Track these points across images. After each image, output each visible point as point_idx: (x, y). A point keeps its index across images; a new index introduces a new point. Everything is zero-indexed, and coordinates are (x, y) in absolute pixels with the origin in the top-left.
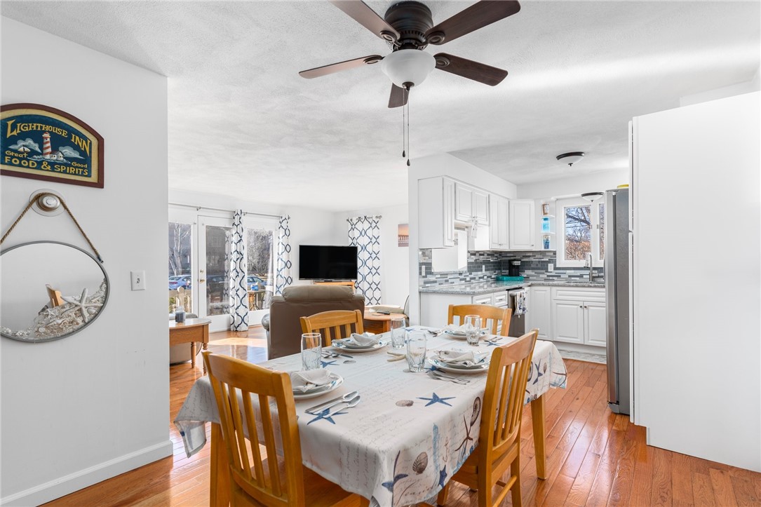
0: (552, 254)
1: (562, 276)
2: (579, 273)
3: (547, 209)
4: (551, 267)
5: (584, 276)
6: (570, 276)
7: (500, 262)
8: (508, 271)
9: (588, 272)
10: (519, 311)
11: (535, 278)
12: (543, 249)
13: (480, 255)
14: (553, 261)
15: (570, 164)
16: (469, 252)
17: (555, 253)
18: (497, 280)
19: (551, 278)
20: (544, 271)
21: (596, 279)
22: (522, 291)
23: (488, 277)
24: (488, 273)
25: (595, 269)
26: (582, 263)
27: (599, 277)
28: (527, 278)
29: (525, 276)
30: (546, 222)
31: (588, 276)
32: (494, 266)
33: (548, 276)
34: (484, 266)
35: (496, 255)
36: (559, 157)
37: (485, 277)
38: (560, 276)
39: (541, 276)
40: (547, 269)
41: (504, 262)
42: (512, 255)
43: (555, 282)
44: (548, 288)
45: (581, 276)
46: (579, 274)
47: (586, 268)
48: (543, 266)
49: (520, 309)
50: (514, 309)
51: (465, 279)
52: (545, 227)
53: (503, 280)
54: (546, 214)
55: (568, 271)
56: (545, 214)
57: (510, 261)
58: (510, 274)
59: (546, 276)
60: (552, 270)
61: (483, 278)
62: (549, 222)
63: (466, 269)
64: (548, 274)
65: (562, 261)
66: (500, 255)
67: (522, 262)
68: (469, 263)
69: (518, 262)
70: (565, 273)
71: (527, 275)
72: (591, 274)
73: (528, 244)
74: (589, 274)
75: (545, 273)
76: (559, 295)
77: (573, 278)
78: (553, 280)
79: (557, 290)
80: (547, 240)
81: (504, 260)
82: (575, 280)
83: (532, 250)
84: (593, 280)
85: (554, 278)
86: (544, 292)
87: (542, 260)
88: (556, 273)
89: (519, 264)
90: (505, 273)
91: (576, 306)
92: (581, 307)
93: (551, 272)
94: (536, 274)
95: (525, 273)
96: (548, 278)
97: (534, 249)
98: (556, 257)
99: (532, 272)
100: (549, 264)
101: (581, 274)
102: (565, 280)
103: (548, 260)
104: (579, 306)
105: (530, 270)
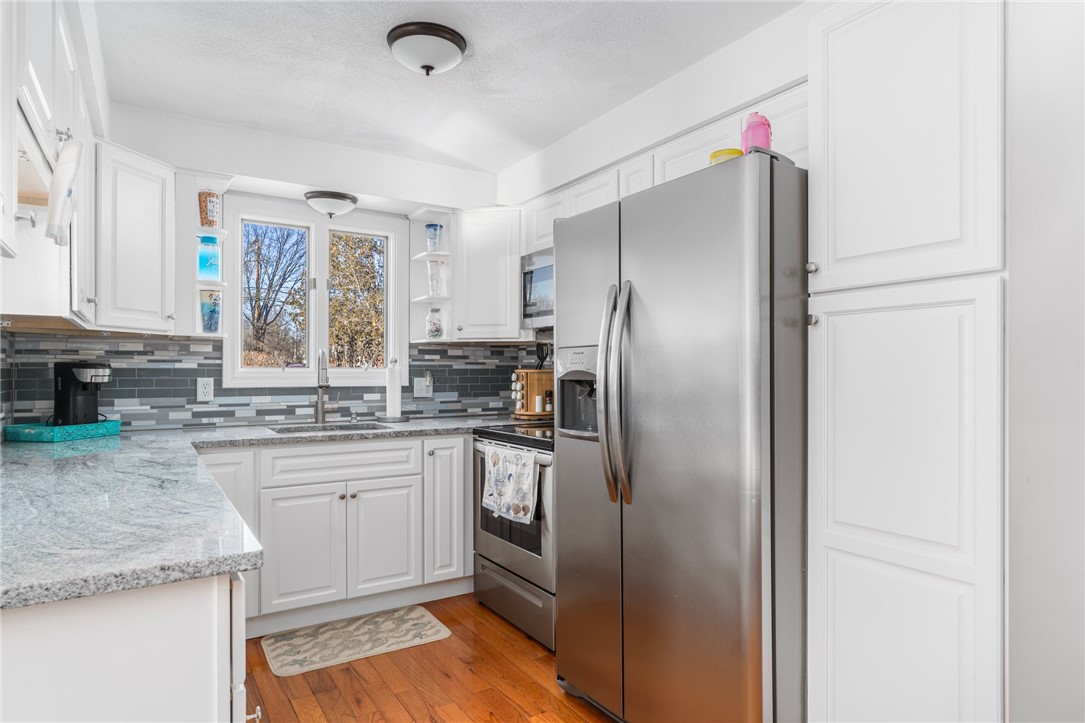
0: (209, 349)
1: (240, 412)
2: (283, 402)
3: (215, 207)
4: (205, 387)
5: (298, 411)
6: (260, 413)
7: (11, 373)
8: (50, 404)
9: (305, 399)
11: (151, 423)
12: (198, 331)
14: (217, 373)
15: (428, 69)
17: (218, 345)
18: (8, 440)
19: (205, 420)
20: (181, 401)
21: (330, 418)
27: (334, 411)
28: (124, 427)
30: (208, 249)
31: (311, 411)
33: (196, 415)
36: (397, 33)
39: (173, 415)
40: (195, 393)
41: (26, 370)
43: (218, 435)
44: (246, 455)
45: (290, 411)
46: (283, 406)
48: (179, 385)
52: (204, 262)
54: (211, 223)
55: (256, 400)
56: (206, 220)
57: (64, 370)
58: (63, 416)
60: (210, 397)
62: (217, 249)
64: (197, 408)
65: (237, 372)
67: (116, 372)
69: (101, 371)
70: (248, 405)
71: (123, 416)
72: (320, 405)
73: (157, 313)
74: (315, 406)
75: (187, 406)
76: (281, 471)
77: (268, 418)
78: (212, 426)
79: (274, 458)
80: (215, 305)
81: (23, 364)
82: (276, 423)
83: (166, 331)
84: (324, 421)
85: (216, 420)
86: (232, 469)
87: (178, 366)
88: (220, 406)
89: (106, 380)
90: (31, 411)
91: (327, 499)
92: (343, 497)
93: (207, 403)
94: (155, 411)
95: (115, 408)
96: (196, 421)
97: (171, 329)
98: (221, 358)
99: (142, 404)
100: (199, 379)
101: (288, 406)
102: (246, 423)
103: (195, 366)
104: (337, 496)
105: (134, 397)
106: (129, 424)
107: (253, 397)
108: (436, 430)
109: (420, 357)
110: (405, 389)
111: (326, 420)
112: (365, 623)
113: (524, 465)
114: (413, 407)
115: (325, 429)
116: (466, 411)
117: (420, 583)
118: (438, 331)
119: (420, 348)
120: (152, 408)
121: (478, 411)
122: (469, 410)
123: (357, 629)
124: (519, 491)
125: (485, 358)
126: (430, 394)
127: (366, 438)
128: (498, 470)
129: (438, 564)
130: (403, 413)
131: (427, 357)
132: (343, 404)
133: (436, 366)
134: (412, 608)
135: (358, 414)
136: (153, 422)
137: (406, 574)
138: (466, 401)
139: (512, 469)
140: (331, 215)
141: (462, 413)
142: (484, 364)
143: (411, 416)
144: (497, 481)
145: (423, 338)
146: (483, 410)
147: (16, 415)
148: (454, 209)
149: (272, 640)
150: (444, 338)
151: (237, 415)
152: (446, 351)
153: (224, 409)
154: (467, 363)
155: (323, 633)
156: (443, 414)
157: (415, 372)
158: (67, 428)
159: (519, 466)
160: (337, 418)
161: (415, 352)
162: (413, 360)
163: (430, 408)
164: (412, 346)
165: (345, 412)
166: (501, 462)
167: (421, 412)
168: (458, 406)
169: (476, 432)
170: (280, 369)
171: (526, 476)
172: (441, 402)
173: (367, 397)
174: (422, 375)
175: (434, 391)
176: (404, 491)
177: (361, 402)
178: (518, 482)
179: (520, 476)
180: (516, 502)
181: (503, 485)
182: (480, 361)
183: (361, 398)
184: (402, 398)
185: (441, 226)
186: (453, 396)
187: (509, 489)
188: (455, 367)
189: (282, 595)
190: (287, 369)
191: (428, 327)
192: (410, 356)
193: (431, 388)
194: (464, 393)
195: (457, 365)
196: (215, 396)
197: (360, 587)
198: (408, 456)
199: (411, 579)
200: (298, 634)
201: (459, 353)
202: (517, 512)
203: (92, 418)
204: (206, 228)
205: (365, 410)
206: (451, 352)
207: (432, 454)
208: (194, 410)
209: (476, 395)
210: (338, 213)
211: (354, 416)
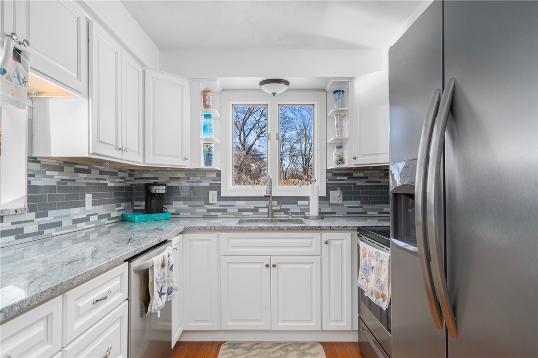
0: (215, 175)
1: (230, 210)
2: (252, 205)
3: (212, 99)
4: (213, 195)
5: (260, 210)
6: (240, 210)
7: (130, 188)
8: (143, 203)
9: (264, 203)
10: (157, 303)
11: (188, 214)
12: (202, 165)
13: (78, 171)
14: (218, 188)
16: (33, 160)
17: (219, 173)
18: (123, 220)
19: (213, 214)
20: (202, 203)
21: (276, 215)
22: (168, 249)
23: (100, 217)
24: (101, 209)
25: (275, 198)
26: (260, 190)
27: (281, 210)
28: (176, 215)
29: (173, 211)
30: (209, 121)
31: (266, 210)
32: (116, 195)
33: (209, 210)
34: (89, 197)
35: (120, 174)
37: (94, 218)
38: (225, 211)
39: (199, 210)
40: (208, 199)
41: (138, 187)
42: (151, 175)
45: (255, 210)
46: (252, 207)
47: (266, 198)
48: (201, 195)
49: (161, 294)
50: (146, 300)
51: (18, 233)
52: (206, 128)
53: (132, 221)
54: (209, 107)
55: (238, 203)
56: (206, 106)
57: (147, 187)
58: (148, 210)
59: (204, 211)
60: (215, 201)
61: (86, 220)
62: (212, 121)
63: (23, 204)
65: (229, 187)
66: (130, 175)
67: (168, 188)
68: (31, 189)
69: (161, 188)
70: (234, 206)
71: (176, 210)
72: (270, 207)
73: (178, 157)
74: (267, 207)
75: (204, 206)
76: (232, 247)
77: (244, 213)
78: (216, 217)
79: (228, 238)
80: (210, 151)
81: (137, 184)
82: (248, 216)
83: (185, 166)
84: (273, 217)
85: (218, 214)
86: (206, 243)
87: (200, 184)
88: (220, 206)
89: (164, 192)
90: (140, 206)
91: (258, 266)
92: (267, 266)
93: (214, 204)
94: (190, 208)
95: (173, 206)
96: (209, 214)
97: (188, 165)
98: (220, 180)
99: (184, 204)
100: (210, 192)
101: (255, 207)
102: (233, 216)
103: (208, 185)
104: (264, 265)
105: (181, 201)
106: (179, 214)
107: (236, 202)
108: (330, 227)
109: (334, 178)
110: (321, 198)
111: (274, 216)
112: (281, 349)
113: (382, 261)
114: (329, 210)
115: (272, 221)
116: (366, 213)
117: (320, 329)
118: (341, 160)
119: (334, 172)
120: (189, 206)
121: (376, 213)
122: (368, 213)
123: (274, 352)
124: (378, 281)
125: (380, 178)
126: (341, 202)
127: (282, 230)
128: (366, 261)
129: (332, 318)
130: (320, 213)
131: (338, 178)
132: (284, 206)
133: (345, 184)
134: (314, 344)
135: (292, 213)
136: (189, 214)
137: (310, 321)
138: (366, 207)
139: (374, 263)
140: (274, 94)
141: (363, 215)
142: (380, 182)
143: (325, 215)
144: (365, 269)
145: (332, 165)
146: (379, 213)
147: (135, 208)
148: (351, 78)
149: (227, 346)
150: (346, 165)
151: (228, 212)
152: (352, 174)
153: (222, 208)
154: (366, 182)
155: (255, 349)
156: (350, 215)
157: (330, 187)
158: (152, 215)
159: (378, 262)
160: (282, 215)
161: (330, 175)
162: (329, 180)
163: (341, 211)
164: (328, 171)
165: (286, 211)
166: (367, 256)
167: (335, 213)
168: (360, 210)
169: (359, 229)
170: (251, 186)
171: (383, 270)
172: (348, 207)
173: (300, 203)
174: (335, 190)
175: (343, 200)
176: (309, 266)
177: (296, 205)
178: (378, 274)
179: (379, 269)
180: (377, 290)
181: (369, 274)
182: (376, 180)
183: (297, 203)
184: (319, 204)
185: (343, 91)
186: (357, 203)
187: (372, 277)
188: (358, 184)
189: (233, 320)
190: (255, 186)
191: (335, 158)
192: (327, 178)
193: (341, 198)
194: (365, 201)
195: (359, 183)
196: (217, 200)
197: (279, 324)
198: (311, 242)
199: (313, 325)
200: (242, 345)
201: (361, 175)
202: (378, 298)
203: (160, 210)
204: (206, 109)
205: (299, 211)
206: (355, 175)
207: (326, 243)
208: (208, 208)
209: (374, 203)
210: (278, 92)
211: (290, 214)
